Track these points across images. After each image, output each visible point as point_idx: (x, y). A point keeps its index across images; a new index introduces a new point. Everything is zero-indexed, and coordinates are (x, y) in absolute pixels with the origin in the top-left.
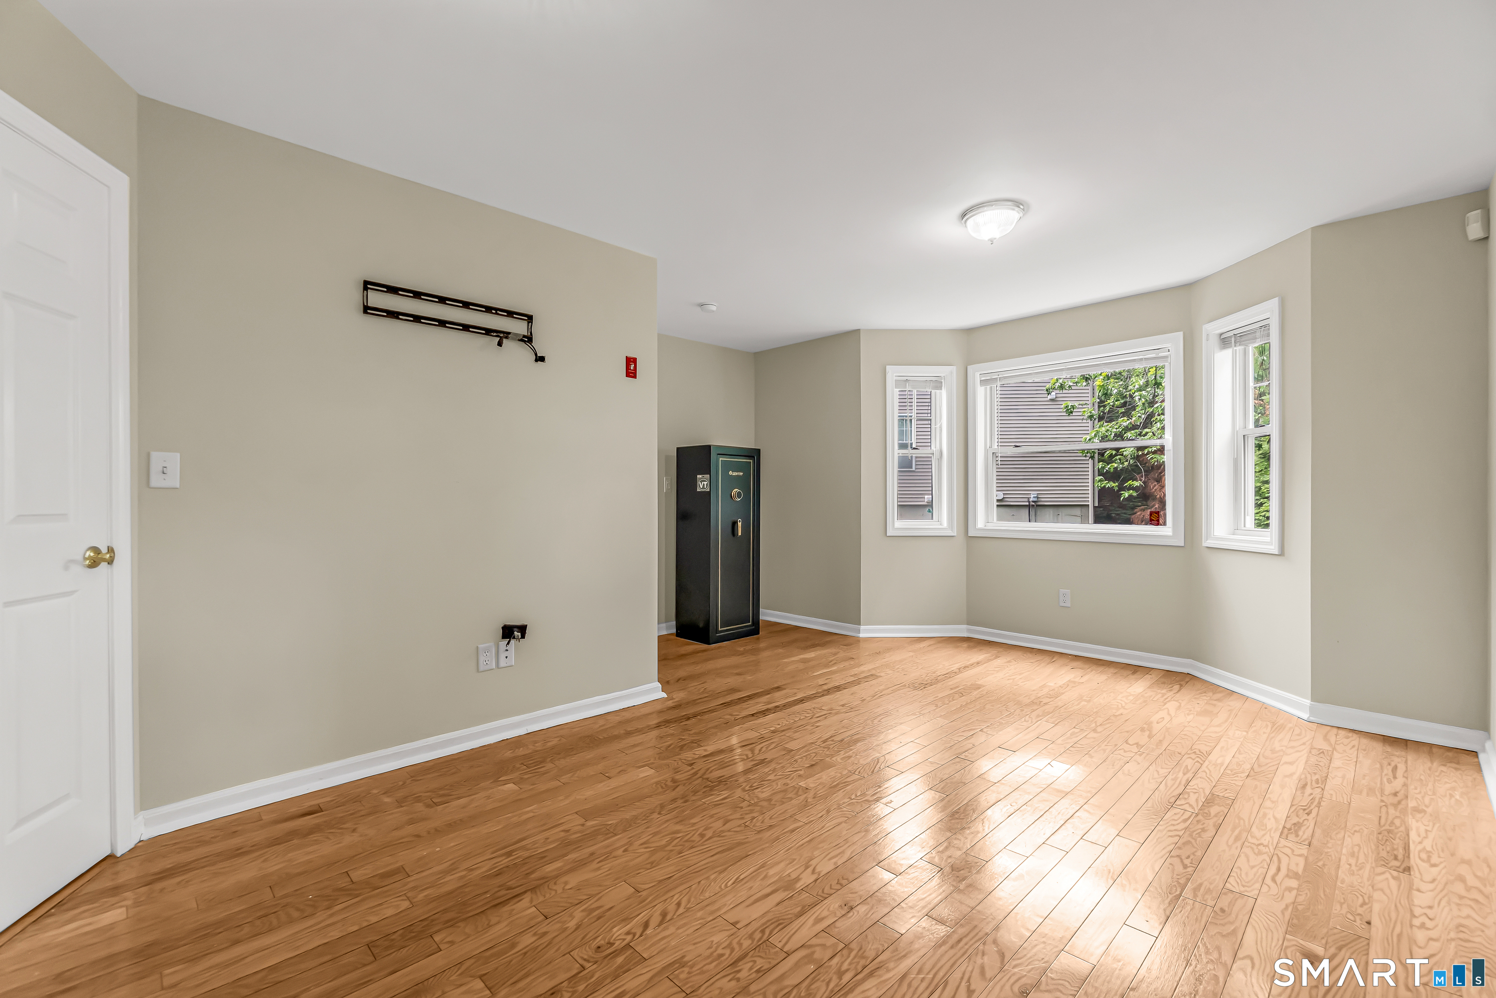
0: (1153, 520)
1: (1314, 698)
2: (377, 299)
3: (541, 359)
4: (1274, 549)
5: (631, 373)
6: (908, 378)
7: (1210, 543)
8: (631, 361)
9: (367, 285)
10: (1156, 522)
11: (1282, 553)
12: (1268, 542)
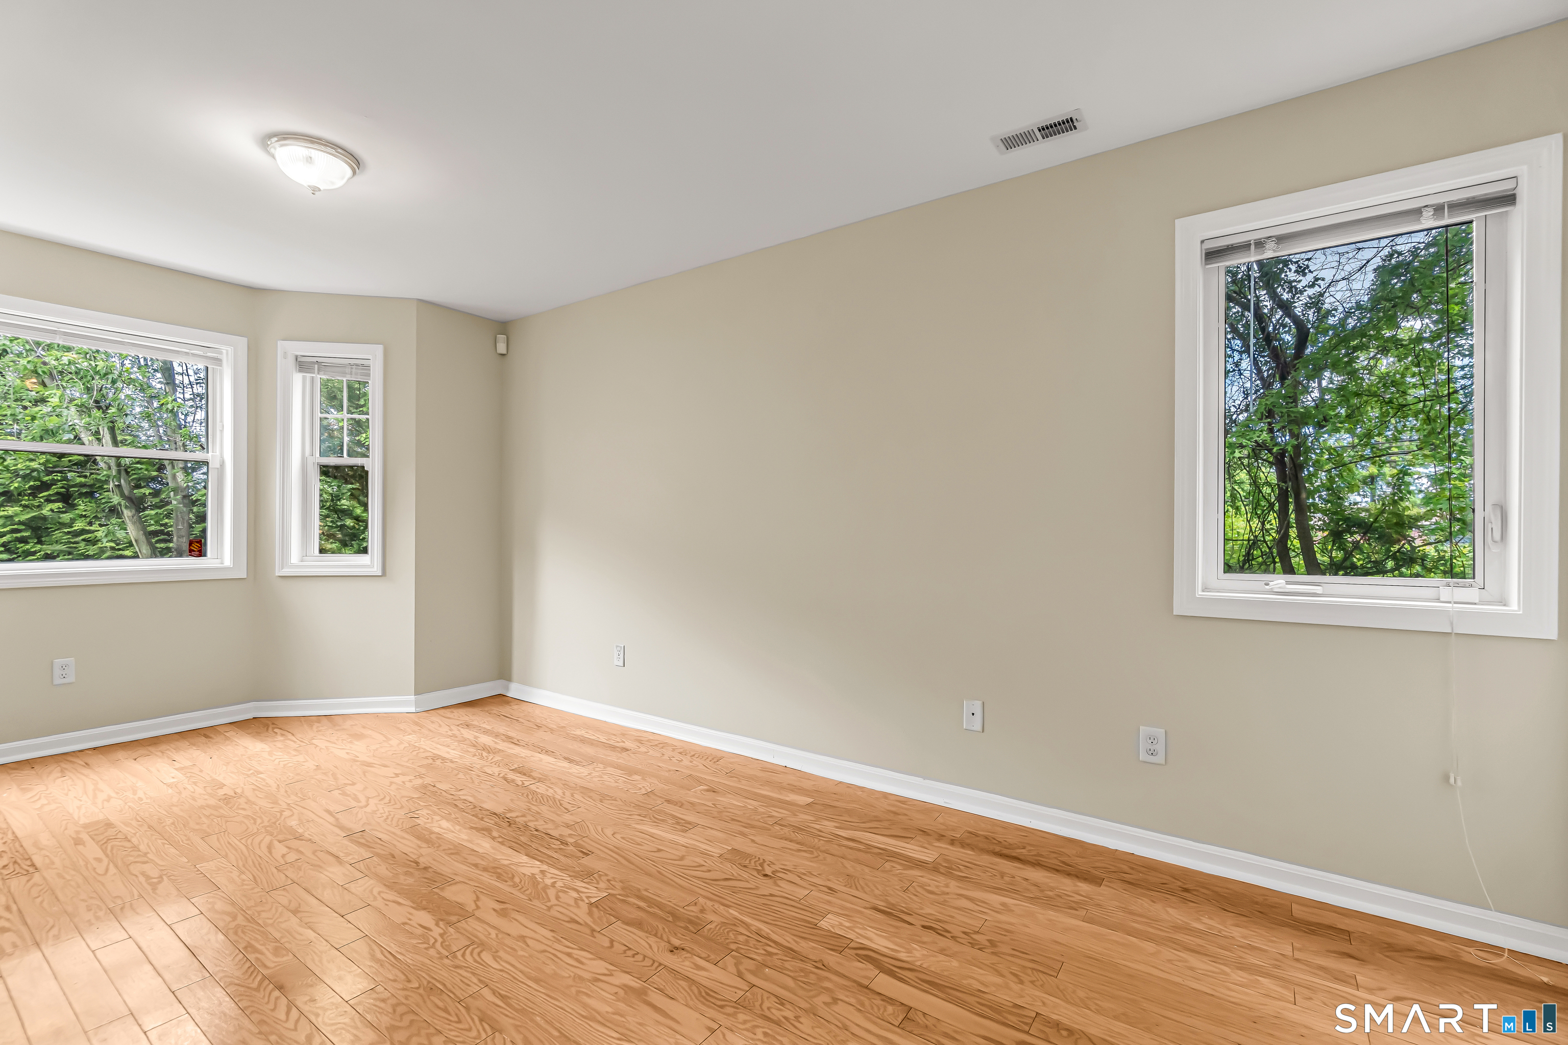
0: (194, 551)
1: (417, 693)
4: (377, 570)
7: (286, 572)
10: (197, 553)
11: (384, 573)
12: (369, 565)
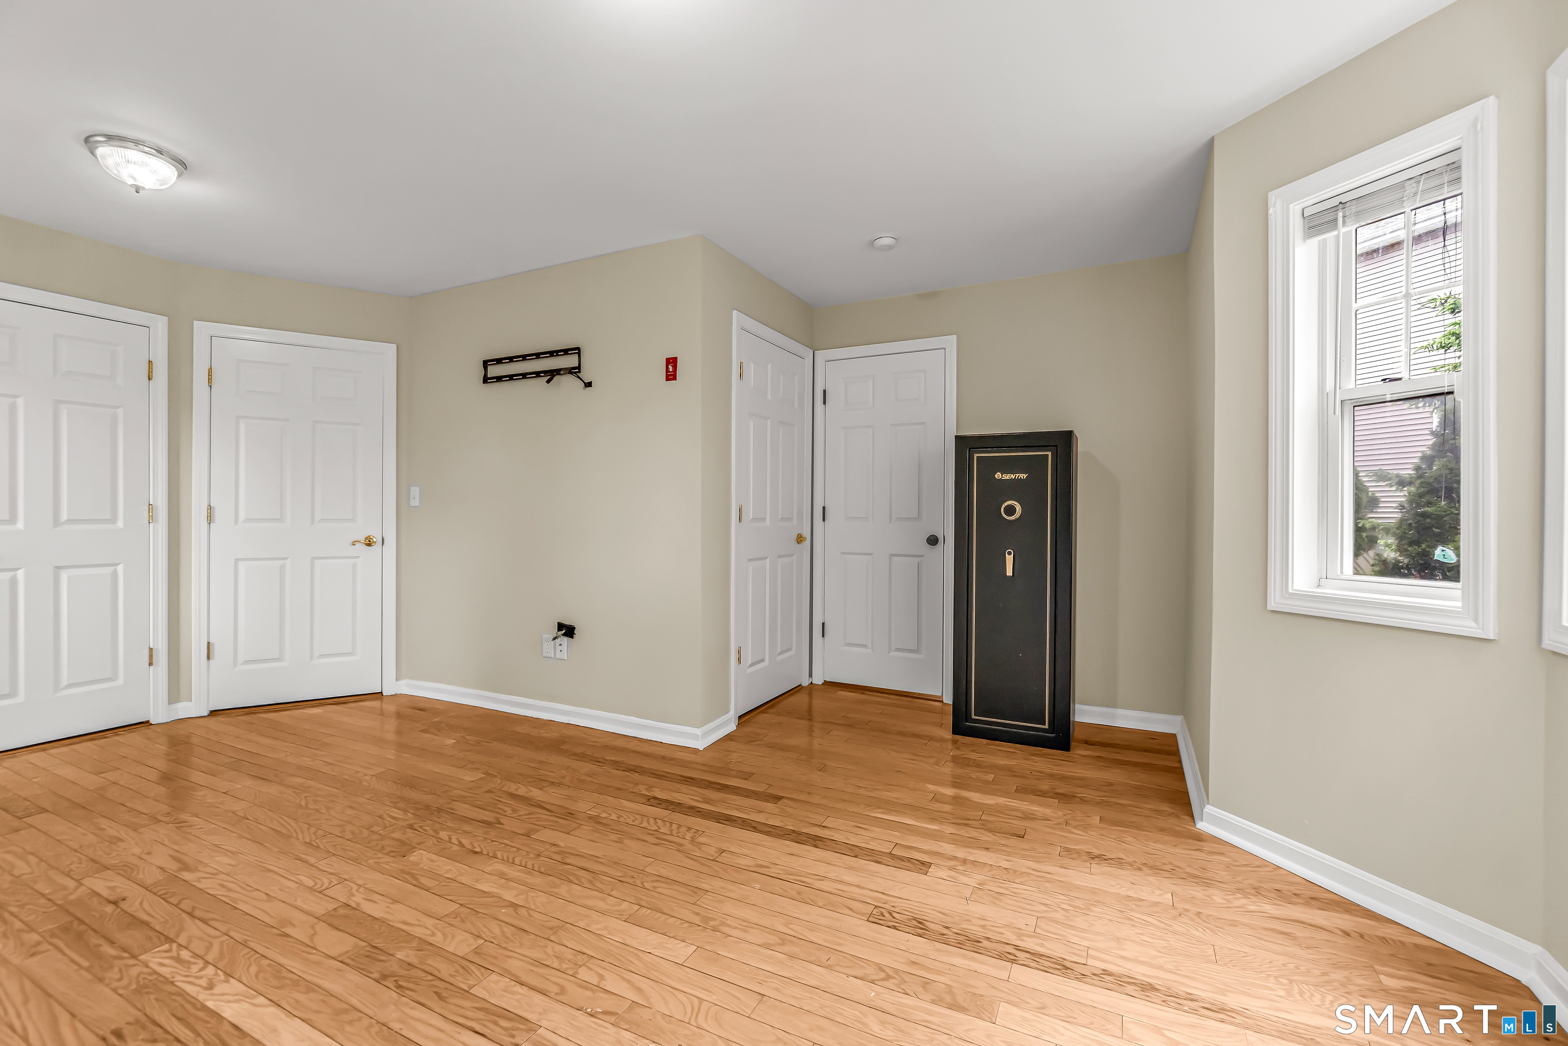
2: (494, 371)
3: (589, 385)
5: (671, 376)
6: (1343, 199)
8: (672, 362)
9: (486, 364)
